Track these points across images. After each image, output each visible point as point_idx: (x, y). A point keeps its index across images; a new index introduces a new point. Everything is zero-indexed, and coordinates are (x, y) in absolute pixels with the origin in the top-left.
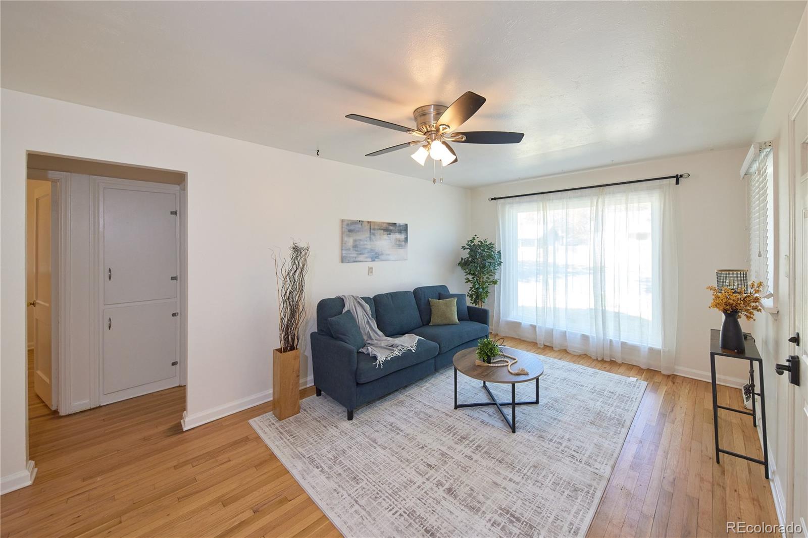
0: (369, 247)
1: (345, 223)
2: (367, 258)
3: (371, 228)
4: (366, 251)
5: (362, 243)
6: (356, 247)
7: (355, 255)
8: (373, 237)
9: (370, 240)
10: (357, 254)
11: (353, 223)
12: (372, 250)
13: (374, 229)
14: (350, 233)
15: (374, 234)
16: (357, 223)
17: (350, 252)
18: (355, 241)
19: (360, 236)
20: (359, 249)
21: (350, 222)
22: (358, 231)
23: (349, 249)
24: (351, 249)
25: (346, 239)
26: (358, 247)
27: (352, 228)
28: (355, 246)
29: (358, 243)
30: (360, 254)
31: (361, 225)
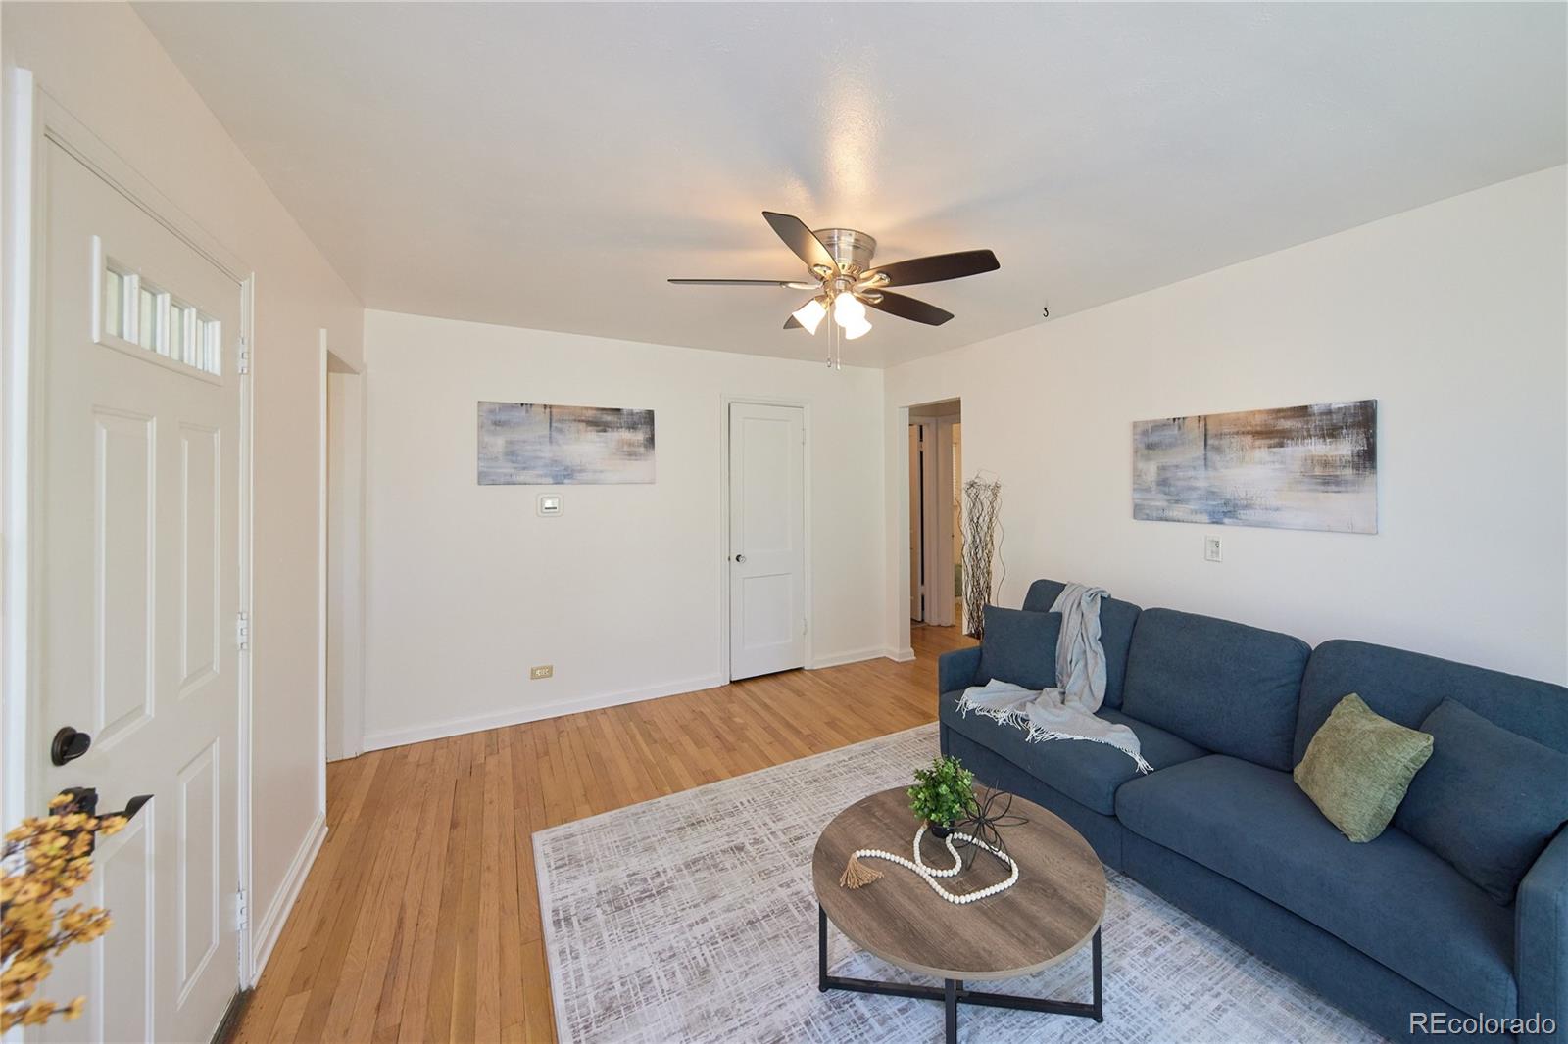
0: (1201, 483)
1: (1139, 430)
2: (1195, 512)
3: (1210, 432)
4: (1194, 495)
5: (1180, 474)
6: (1165, 485)
7: (1165, 504)
8: (1213, 456)
9: (1206, 465)
10: (1168, 501)
11: (1157, 426)
12: (1212, 494)
13: (1220, 436)
14: (1151, 452)
15: (1218, 450)
16: (1170, 425)
17: (1148, 496)
18: (1163, 469)
19: (1171, 458)
20: (1172, 489)
21: (1150, 426)
22: (1171, 445)
23: (1148, 490)
24: (1154, 486)
25: (1141, 465)
26: (1170, 485)
27: (1154, 438)
28: (1163, 483)
29: (1169, 474)
30: (1177, 502)
31: (1180, 428)
